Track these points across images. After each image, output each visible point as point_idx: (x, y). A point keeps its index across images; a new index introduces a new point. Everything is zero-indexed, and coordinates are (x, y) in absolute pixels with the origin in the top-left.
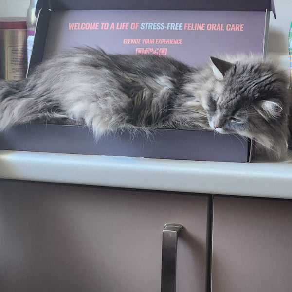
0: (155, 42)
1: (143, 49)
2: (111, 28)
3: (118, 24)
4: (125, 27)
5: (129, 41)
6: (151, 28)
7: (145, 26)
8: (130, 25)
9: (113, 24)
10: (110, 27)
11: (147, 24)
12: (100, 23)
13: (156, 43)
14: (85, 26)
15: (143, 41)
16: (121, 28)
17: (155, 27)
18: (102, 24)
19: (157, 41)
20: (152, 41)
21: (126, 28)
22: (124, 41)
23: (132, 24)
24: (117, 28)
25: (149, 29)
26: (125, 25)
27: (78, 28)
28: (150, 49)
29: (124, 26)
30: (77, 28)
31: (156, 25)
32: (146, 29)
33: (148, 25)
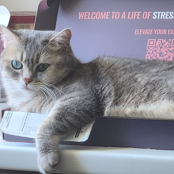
0: (167, 32)
1: (155, 40)
2: (122, 18)
3: (129, 13)
4: (136, 17)
5: (141, 32)
6: (164, 18)
7: (157, 15)
8: (141, 14)
9: (124, 13)
10: (121, 16)
11: (159, 13)
12: (111, 13)
13: (169, 33)
14: (95, 15)
15: (155, 32)
16: (132, 18)
17: (168, 17)
18: (113, 13)
19: (169, 32)
20: (164, 32)
21: (138, 18)
22: (136, 32)
23: (144, 13)
24: (129, 18)
25: (161, 18)
26: (137, 14)
27: (89, 18)
28: (162, 40)
29: (135, 15)
30: (87, 17)
31: (168, 14)
32: (158, 18)
33: (161, 14)
